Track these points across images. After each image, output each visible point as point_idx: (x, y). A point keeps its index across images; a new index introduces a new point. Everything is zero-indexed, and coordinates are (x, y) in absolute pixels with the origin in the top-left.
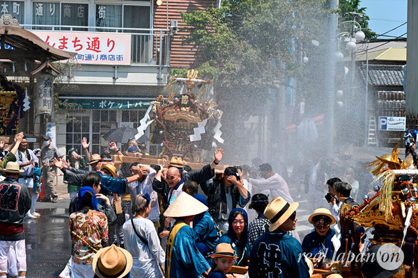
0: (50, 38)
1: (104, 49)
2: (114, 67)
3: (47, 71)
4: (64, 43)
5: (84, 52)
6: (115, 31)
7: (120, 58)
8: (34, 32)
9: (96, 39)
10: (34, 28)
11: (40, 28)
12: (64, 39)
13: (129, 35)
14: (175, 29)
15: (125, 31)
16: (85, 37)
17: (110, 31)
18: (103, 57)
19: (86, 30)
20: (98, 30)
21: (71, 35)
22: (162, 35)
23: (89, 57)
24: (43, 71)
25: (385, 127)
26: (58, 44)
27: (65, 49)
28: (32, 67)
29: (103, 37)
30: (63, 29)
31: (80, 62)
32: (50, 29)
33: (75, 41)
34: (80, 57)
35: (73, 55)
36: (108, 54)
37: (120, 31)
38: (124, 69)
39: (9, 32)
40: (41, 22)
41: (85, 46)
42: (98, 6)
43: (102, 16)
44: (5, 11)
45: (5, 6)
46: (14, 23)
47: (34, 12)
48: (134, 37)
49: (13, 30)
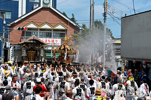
0: (43, 40)
3: (43, 47)
4: (46, 41)
5: (51, 43)
6: (57, 38)
7: (58, 44)
9: (53, 40)
10: (40, 38)
11: (41, 38)
12: (46, 40)
13: (60, 39)
14: (70, 38)
15: (60, 38)
17: (56, 38)
19: (51, 38)
20: (53, 38)
23: (52, 44)
24: (42, 47)
25: (116, 58)
26: (45, 41)
27: (46, 42)
28: (39, 46)
29: (55, 40)
30: (46, 38)
31: (50, 45)
32: (43, 38)
33: (49, 40)
34: (50, 44)
35: (48, 44)
36: (56, 43)
37: (58, 38)
39: (35, 39)
40: (41, 36)
41: (51, 41)
42: (54, 33)
43: (55, 35)
44: (33, 34)
45: (33, 33)
46: (35, 37)
47: (40, 34)
48: (61, 40)
49: (35, 38)
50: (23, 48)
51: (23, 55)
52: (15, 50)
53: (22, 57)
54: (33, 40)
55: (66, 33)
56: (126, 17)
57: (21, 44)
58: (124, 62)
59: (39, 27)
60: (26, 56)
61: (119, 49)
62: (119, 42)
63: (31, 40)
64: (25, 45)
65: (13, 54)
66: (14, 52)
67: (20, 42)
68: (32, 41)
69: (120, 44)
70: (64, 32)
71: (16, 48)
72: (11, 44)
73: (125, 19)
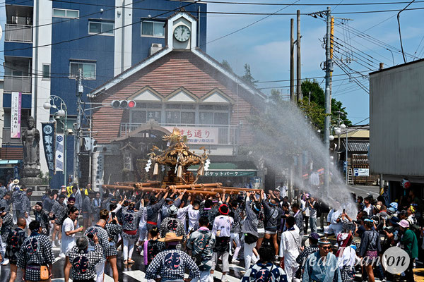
0: (173, 131)
1: (204, 136)
2: (209, 145)
4: (182, 133)
5: (193, 138)
6: (209, 126)
7: (212, 141)
8: (166, 128)
9: (199, 131)
10: (166, 126)
11: (170, 125)
12: (182, 131)
13: (217, 128)
14: (242, 125)
15: (215, 126)
16: (193, 130)
17: (207, 126)
18: (204, 141)
19: (194, 126)
20: (200, 126)
21: (186, 129)
22: (234, 128)
23: (196, 141)
25: (357, 174)
29: (203, 130)
30: (181, 126)
31: (191, 143)
32: (175, 125)
33: (189, 132)
34: (191, 140)
36: (205, 138)
37: (212, 126)
38: (214, 147)
39: (154, 129)
40: (170, 122)
41: (194, 135)
42: (200, 113)
43: (203, 118)
44: (151, 116)
45: (151, 114)
46: (156, 123)
47: (166, 116)
48: (220, 130)
49: (156, 127)
50: (127, 152)
51: (125, 169)
52: (105, 156)
53: (125, 173)
54: (150, 132)
55: (232, 113)
56: (381, 70)
57: (122, 141)
58: (377, 185)
59: (164, 100)
60: (133, 172)
61: (366, 152)
62: (366, 134)
63: (145, 132)
64: (132, 145)
65: (102, 167)
66: (103, 162)
67: (119, 136)
68: (147, 135)
69: (368, 139)
70: (227, 112)
71: (109, 152)
72: (96, 143)
73: (380, 77)
